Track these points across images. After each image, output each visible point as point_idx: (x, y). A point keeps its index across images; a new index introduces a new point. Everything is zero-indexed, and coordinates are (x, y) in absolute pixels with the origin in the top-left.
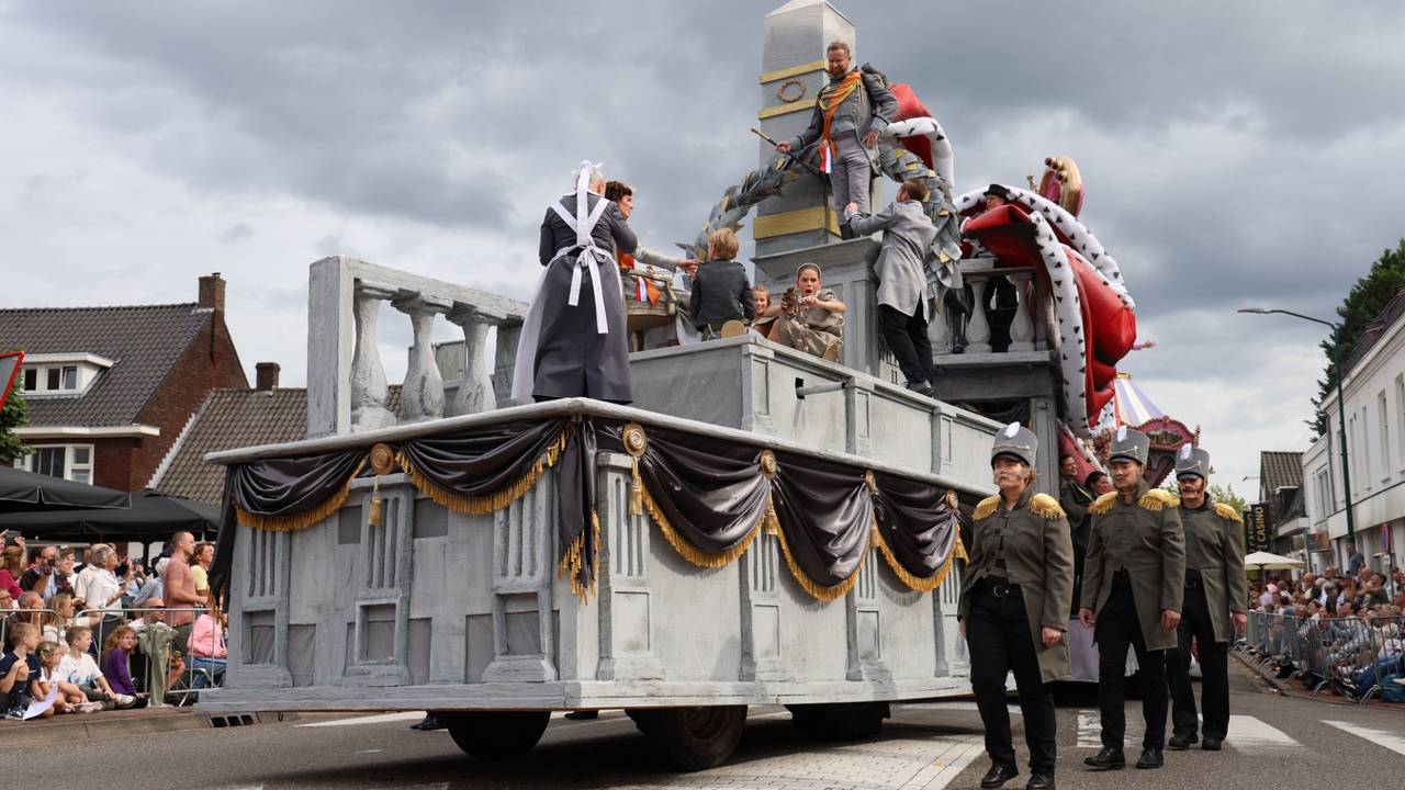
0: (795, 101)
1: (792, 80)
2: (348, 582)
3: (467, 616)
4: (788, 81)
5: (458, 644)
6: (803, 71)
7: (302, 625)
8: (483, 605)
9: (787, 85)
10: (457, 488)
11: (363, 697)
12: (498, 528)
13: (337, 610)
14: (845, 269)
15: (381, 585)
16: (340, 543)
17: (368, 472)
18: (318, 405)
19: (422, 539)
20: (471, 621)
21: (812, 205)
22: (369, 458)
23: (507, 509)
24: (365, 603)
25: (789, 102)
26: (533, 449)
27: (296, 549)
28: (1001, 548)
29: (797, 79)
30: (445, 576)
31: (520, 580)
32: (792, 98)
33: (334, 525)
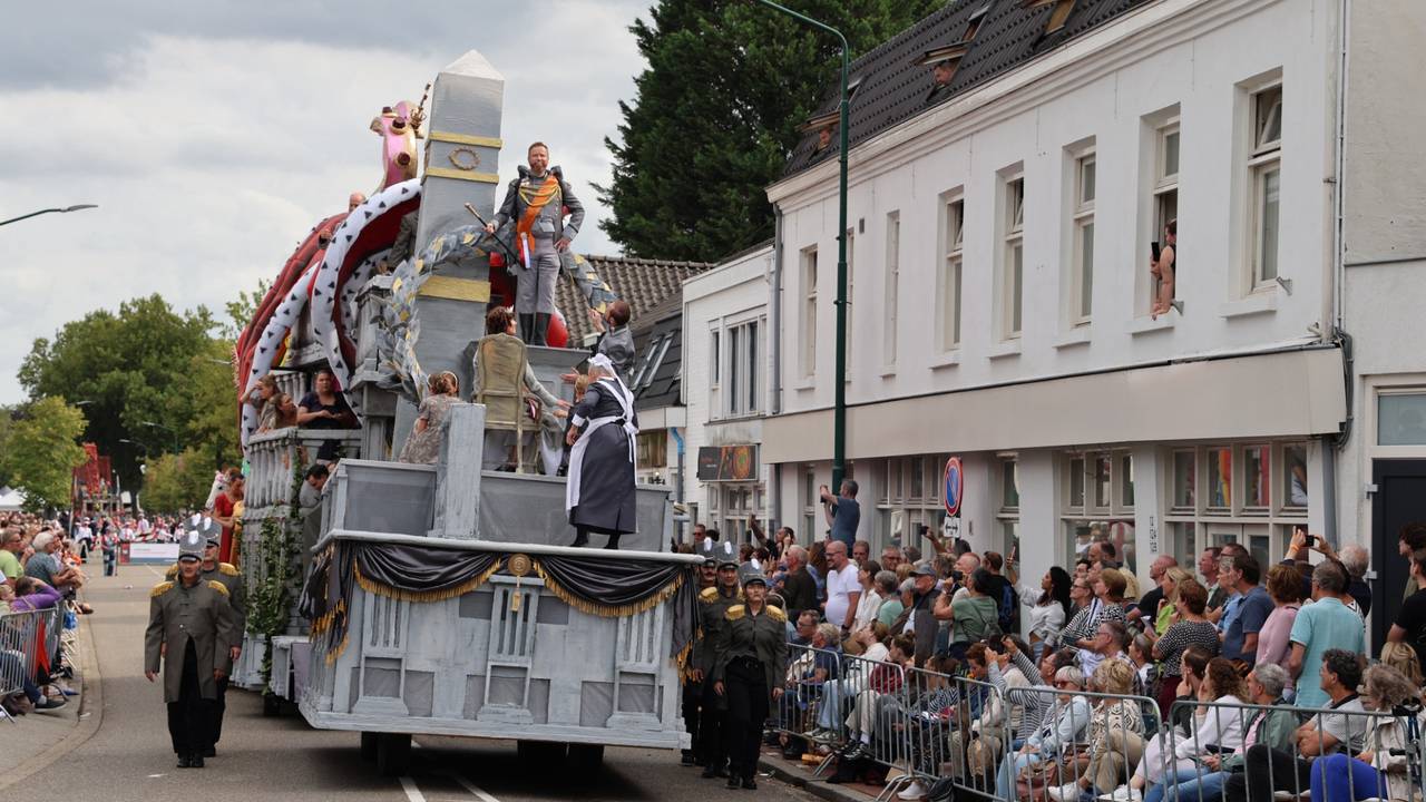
0: (468, 169)
1: (467, 148)
2: (470, 645)
3: (584, 682)
4: (462, 147)
5: (575, 701)
6: (479, 143)
7: (421, 672)
8: (601, 676)
9: (461, 150)
10: (603, 599)
11: (500, 729)
12: (622, 629)
13: (456, 664)
14: (558, 370)
15: (511, 652)
16: (461, 615)
17: (503, 572)
18: (458, 514)
19: (544, 625)
20: (587, 686)
21: (476, 277)
22: (507, 563)
23: (630, 617)
24: (494, 664)
25: (461, 169)
26: (665, 580)
27: (415, 615)
28: (754, 639)
29: (472, 149)
30: (564, 652)
31: (639, 664)
32: (461, 165)
33: (456, 603)
